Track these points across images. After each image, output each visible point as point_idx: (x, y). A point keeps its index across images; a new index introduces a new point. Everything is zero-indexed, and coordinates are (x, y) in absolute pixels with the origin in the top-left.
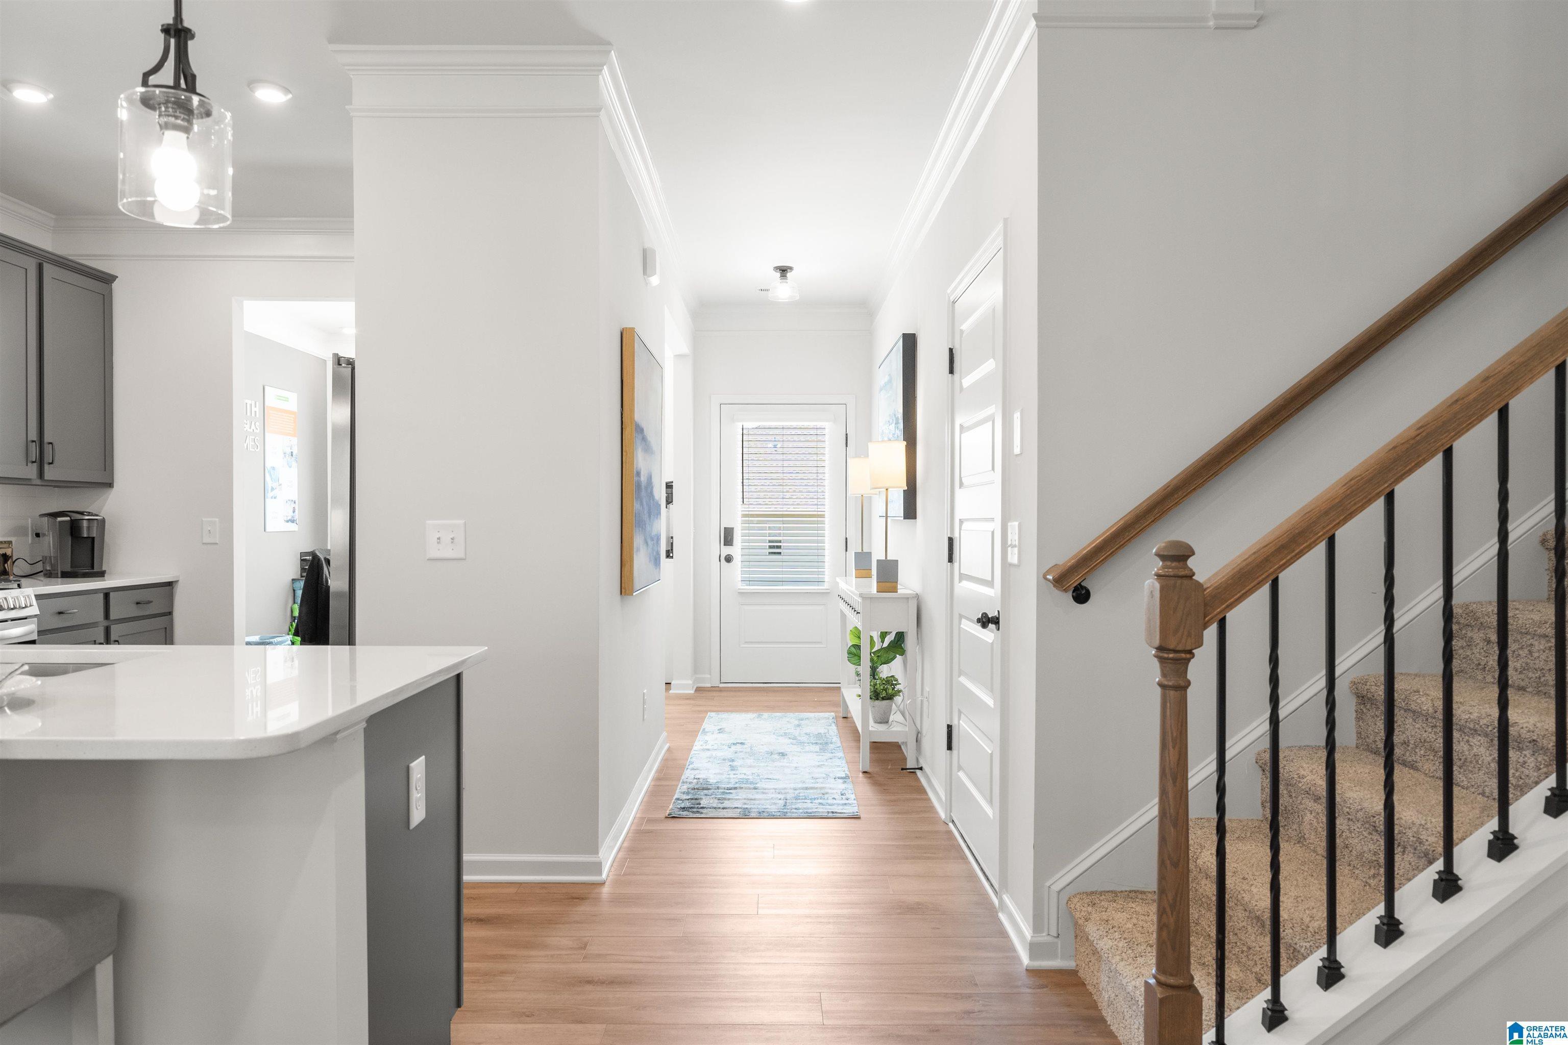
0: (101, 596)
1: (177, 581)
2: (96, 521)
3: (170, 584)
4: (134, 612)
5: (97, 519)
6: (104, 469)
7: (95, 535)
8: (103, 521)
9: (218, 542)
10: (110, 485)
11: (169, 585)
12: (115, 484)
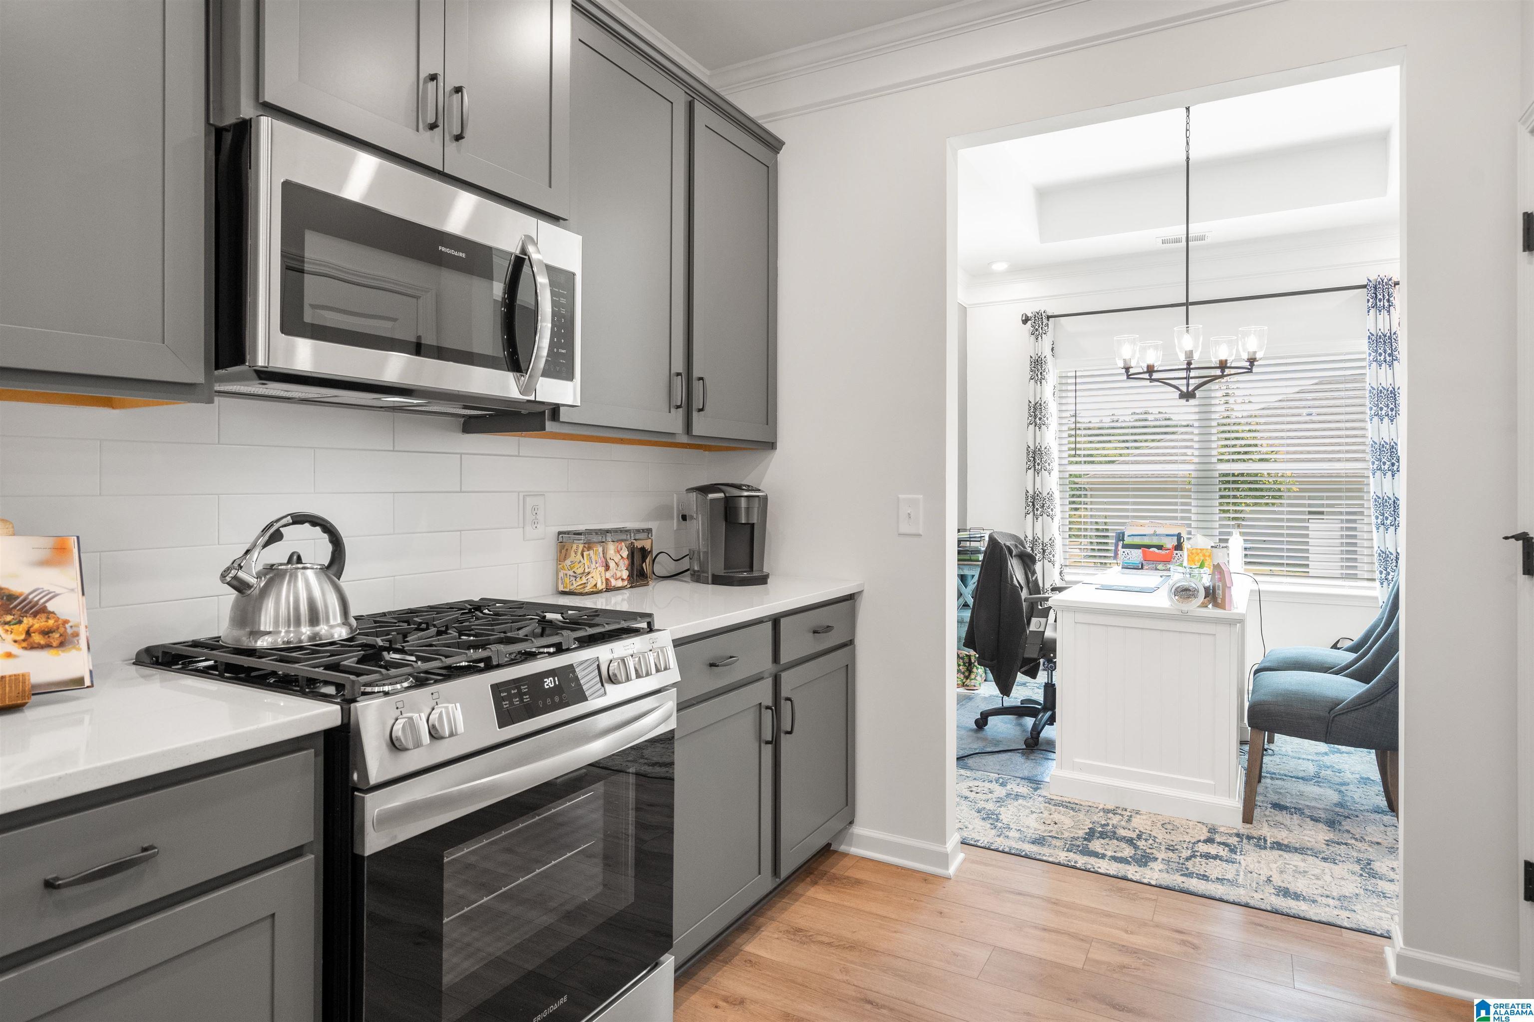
0: (769, 625)
1: (860, 593)
2: (757, 499)
3: (851, 597)
4: (811, 645)
5: (758, 496)
6: (765, 422)
7: (755, 521)
8: (765, 498)
9: (921, 533)
10: (771, 445)
11: (851, 599)
12: (779, 445)
